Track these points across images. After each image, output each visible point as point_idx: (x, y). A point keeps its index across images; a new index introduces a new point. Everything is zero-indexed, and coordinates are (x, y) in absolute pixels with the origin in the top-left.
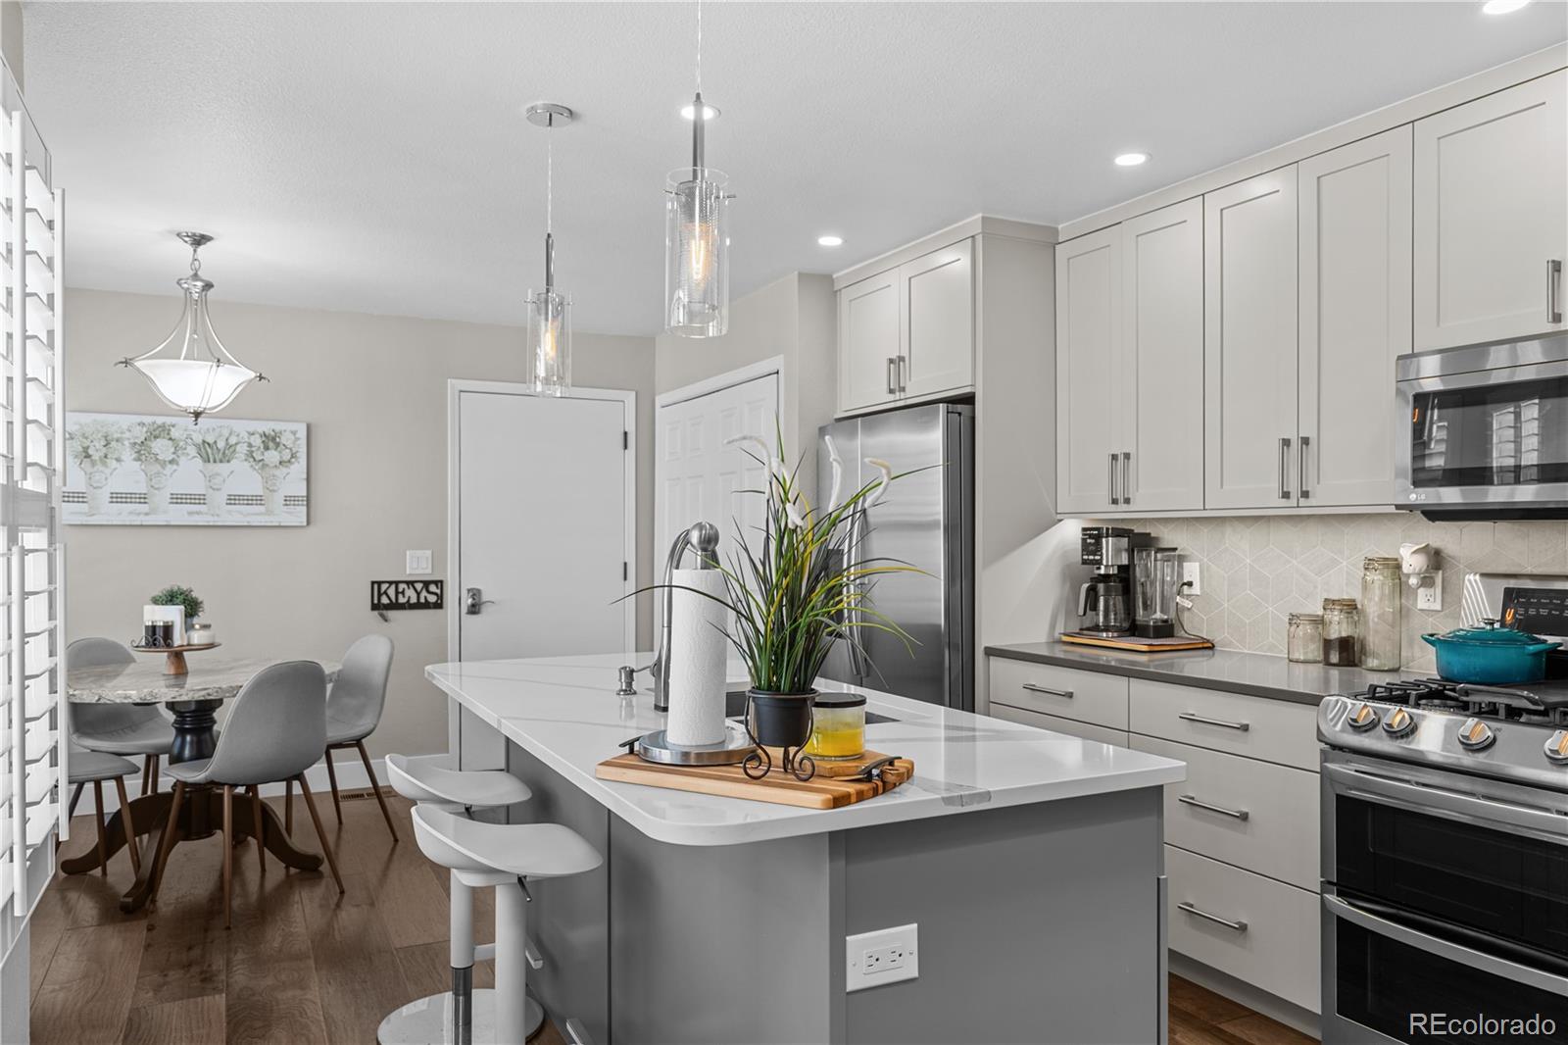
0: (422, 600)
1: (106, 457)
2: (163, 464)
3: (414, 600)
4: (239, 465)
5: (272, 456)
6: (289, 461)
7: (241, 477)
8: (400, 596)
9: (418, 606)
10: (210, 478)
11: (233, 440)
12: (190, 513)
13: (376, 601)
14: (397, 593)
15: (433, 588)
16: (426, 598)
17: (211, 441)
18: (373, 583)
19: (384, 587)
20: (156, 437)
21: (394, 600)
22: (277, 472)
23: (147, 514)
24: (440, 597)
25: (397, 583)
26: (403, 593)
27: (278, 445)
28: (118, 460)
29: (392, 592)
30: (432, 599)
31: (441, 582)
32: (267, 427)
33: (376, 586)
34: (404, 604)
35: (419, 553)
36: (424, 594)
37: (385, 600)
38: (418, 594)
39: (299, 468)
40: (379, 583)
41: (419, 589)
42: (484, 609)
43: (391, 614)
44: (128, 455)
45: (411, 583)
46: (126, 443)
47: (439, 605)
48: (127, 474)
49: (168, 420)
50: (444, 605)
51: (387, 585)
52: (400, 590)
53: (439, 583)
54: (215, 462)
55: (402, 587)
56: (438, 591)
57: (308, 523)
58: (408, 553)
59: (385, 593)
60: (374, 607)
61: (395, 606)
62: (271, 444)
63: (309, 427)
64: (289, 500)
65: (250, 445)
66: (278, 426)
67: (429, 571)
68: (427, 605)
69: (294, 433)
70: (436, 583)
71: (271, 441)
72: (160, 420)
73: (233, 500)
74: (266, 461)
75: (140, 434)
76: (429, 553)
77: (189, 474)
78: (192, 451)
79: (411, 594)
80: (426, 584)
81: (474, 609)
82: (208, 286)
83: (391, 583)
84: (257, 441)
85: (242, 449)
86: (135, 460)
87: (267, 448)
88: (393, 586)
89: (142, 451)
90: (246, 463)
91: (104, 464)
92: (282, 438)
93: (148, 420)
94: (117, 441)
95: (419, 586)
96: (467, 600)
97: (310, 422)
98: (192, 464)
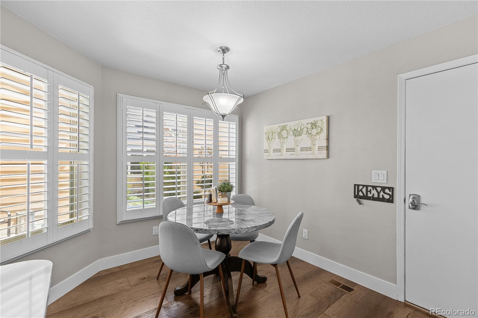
0: (381, 197)
1: (272, 138)
2: (284, 138)
3: (376, 196)
4: (304, 136)
5: (314, 131)
6: (320, 132)
7: (305, 141)
8: (369, 193)
9: (378, 199)
10: (296, 142)
11: (302, 127)
12: (291, 155)
13: (356, 194)
14: (367, 191)
15: (387, 191)
16: (383, 195)
17: (296, 129)
18: (355, 185)
19: (361, 187)
20: (283, 130)
21: (365, 194)
22: (316, 137)
23: (281, 155)
24: (392, 196)
25: (367, 186)
26: (370, 191)
27: (316, 126)
28: (275, 139)
29: (364, 190)
30: (387, 197)
31: (393, 188)
32: (312, 120)
33: (356, 186)
34: (371, 197)
35: (379, 172)
36: (382, 193)
37: (361, 194)
38: (379, 193)
39: (324, 134)
40: (358, 186)
41: (379, 191)
42: (422, 207)
43: (364, 201)
44: (277, 137)
45: (374, 187)
46: (276, 133)
47: (391, 200)
48: (276, 143)
49: (285, 124)
50: (395, 201)
51: (362, 187)
52: (369, 190)
53: (392, 189)
54: (297, 136)
55: (369, 188)
56: (391, 193)
57: (328, 157)
58: (373, 171)
59: (361, 190)
60: (355, 197)
61: (366, 197)
62: (314, 127)
63: (328, 118)
64: (320, 148)
65: (307, 128)
66: (316, 119)
67: (385, 181)
68: (383, 200)
69: (322, 120)
70: (389, 188)
71: (314, 125)
72: (284, 124)
73: (302, 149)
74: (312, 134)
75: (279, 129)
76: (385, 172)
77: (290, 142)
78: (291, 133)
79: (374, 192)
80: (383, 189)
81: (415, 206)
83: (364, 186)
84: (309, 126)
85: (305, 130)
86: (279, 138)
87: (313, 128)
88: (365, 188)
89: (280, 135)
90: (306, 135)
91: (272, 141)
92: (318, 123)
93: (281, 125)
94: (274, 133)
95: (379, 189)
96: (409, 200)
97: (328, 115)
98: (291, 138)
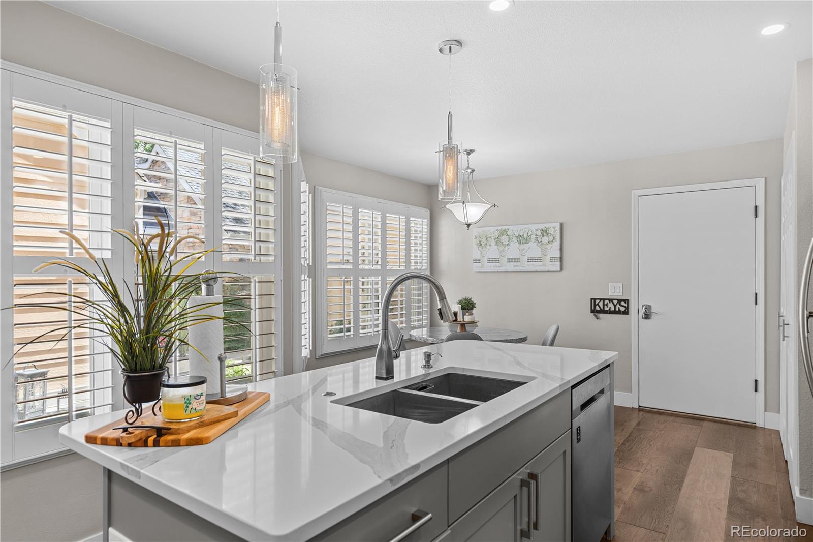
0: (617, 309)
1: (486, 244)
2: (505, 246)
3: (613, 309)
4: (532, 244)
5: (545, 239)
6: (552, 241)
7: (533, 249)
8: (606, 306)
9: (615, 312)
10: (521, 251)
11: (529, 234)
12: (514, 266)
13: (593, 309)
14: (604, 305)
15: (623, 303)
16: (619, 308)
17: (522, 235)
18: (592, 299)
19: (597, 301)
20: (502, 235)
21: (602, 308)
22: (547, 246)
23: (499, 267)
24: (627, 308)
25: (604, 300)
26: (607, 305)
27: (547, 234)
28: (490, 245)
29: (601, 304)
30: (623, 309)
31: (628, 300)
32: (542, 226)
33: (593, 301)
34: (607, 311)
35: (615, 284)
36: (618, 306)
37: (598, 308)
38: (615, 306)
39: (557, 243)
40: (595, 299)
41: (615, 304)
42: (653, 316)
43: (601, 315)
44: (493, 243)
45: (611, 300)
46: (493, 238)
47: (626, 312)
48: (492, 251)
49: (507, 227)
50: (629, 313)
51: (599, 301)
52: (606, 303)
53: (627, 301)
54: (523, 244)
55: (606, 302)
56: (626, 305)
57: (561, 269)
58: (610, 284)
59: (598, 304)
60: (592, 311)
61: (603, 311)
62: (545, 234)
63: (561, 225)
64: (552, 259)
65: (536, 235)
66: (548, 225)
67: (621, 294)
68: (619, 312)
69: (554, 228)
70: (624, 300)
71: (545, 232)
72: (503, 228)
73: (530, 260)
74: (543, 242)
75: (497, 234)
76: (621, 285)
77: (514, 250)
78: (515, 240)
79: (611, 305)
80: (619, 301)
81: (647, 316)
82: (473, 171)
83: (600, 300)
84: (539, 233)
85: (533, 237)
86: (496, 245)
87: (543, 236)
88: (602, 301)
89: (498, 241)
90: (535, 244)
91: (486, 248)
92: (550, 230)
93: (499, 228)
94: (490, 238)
95: (615, 302)
96: (642, 311)
97: (562, 222)
98: (515, 245)
